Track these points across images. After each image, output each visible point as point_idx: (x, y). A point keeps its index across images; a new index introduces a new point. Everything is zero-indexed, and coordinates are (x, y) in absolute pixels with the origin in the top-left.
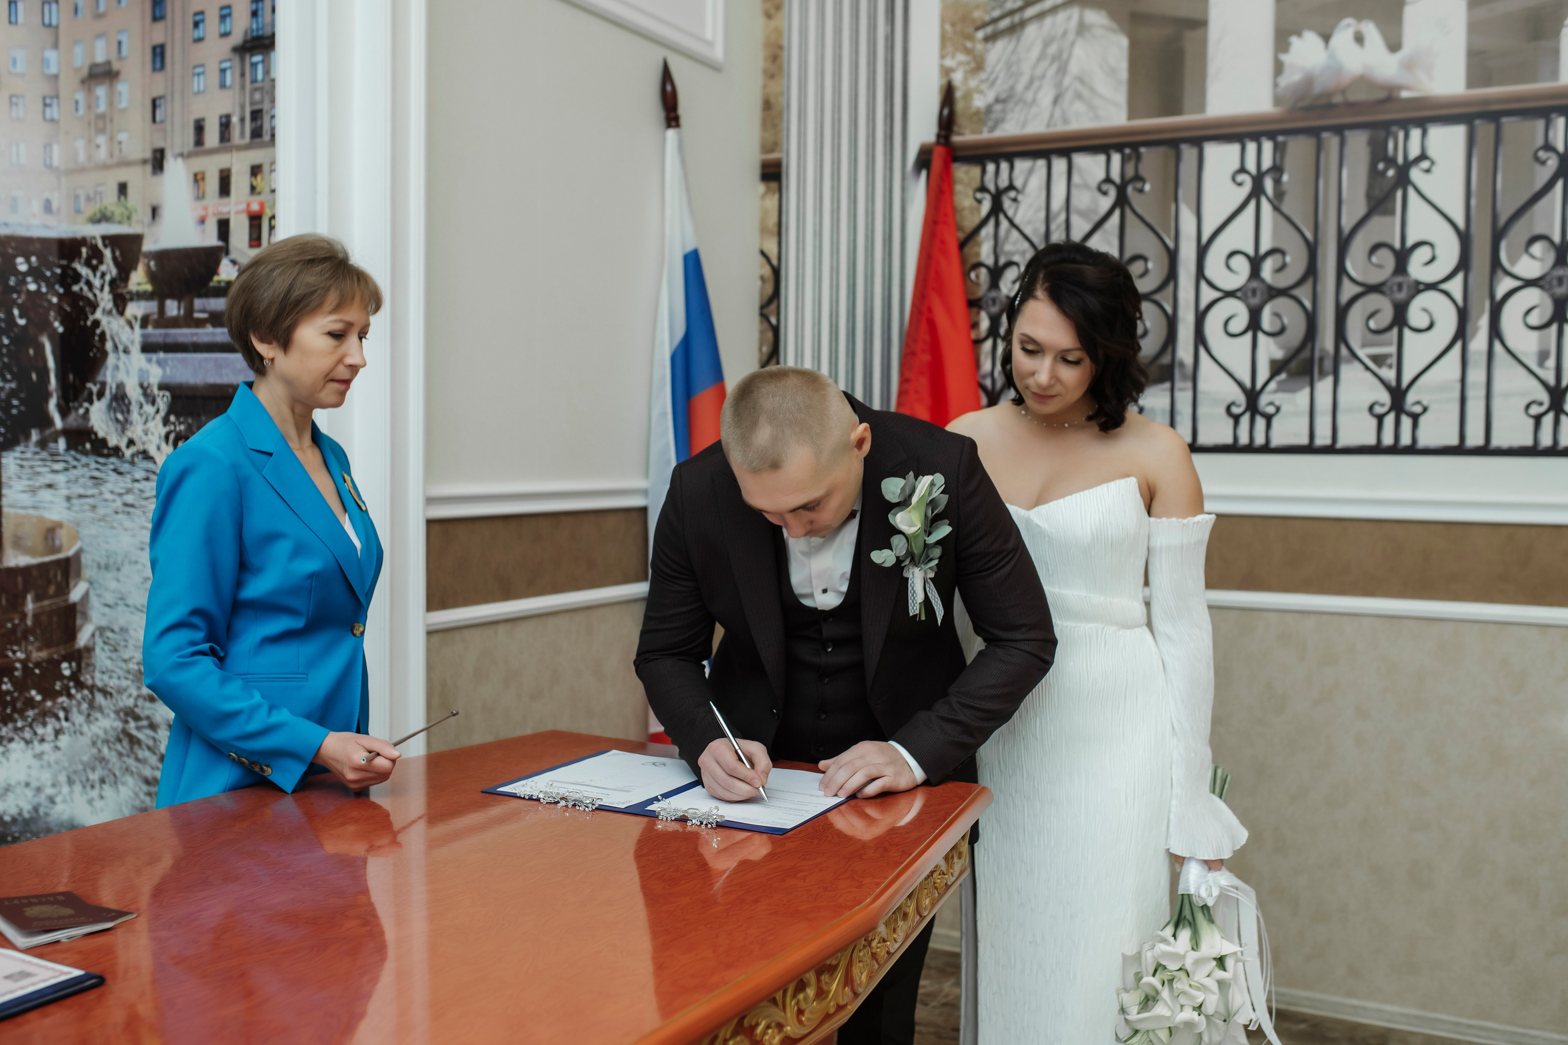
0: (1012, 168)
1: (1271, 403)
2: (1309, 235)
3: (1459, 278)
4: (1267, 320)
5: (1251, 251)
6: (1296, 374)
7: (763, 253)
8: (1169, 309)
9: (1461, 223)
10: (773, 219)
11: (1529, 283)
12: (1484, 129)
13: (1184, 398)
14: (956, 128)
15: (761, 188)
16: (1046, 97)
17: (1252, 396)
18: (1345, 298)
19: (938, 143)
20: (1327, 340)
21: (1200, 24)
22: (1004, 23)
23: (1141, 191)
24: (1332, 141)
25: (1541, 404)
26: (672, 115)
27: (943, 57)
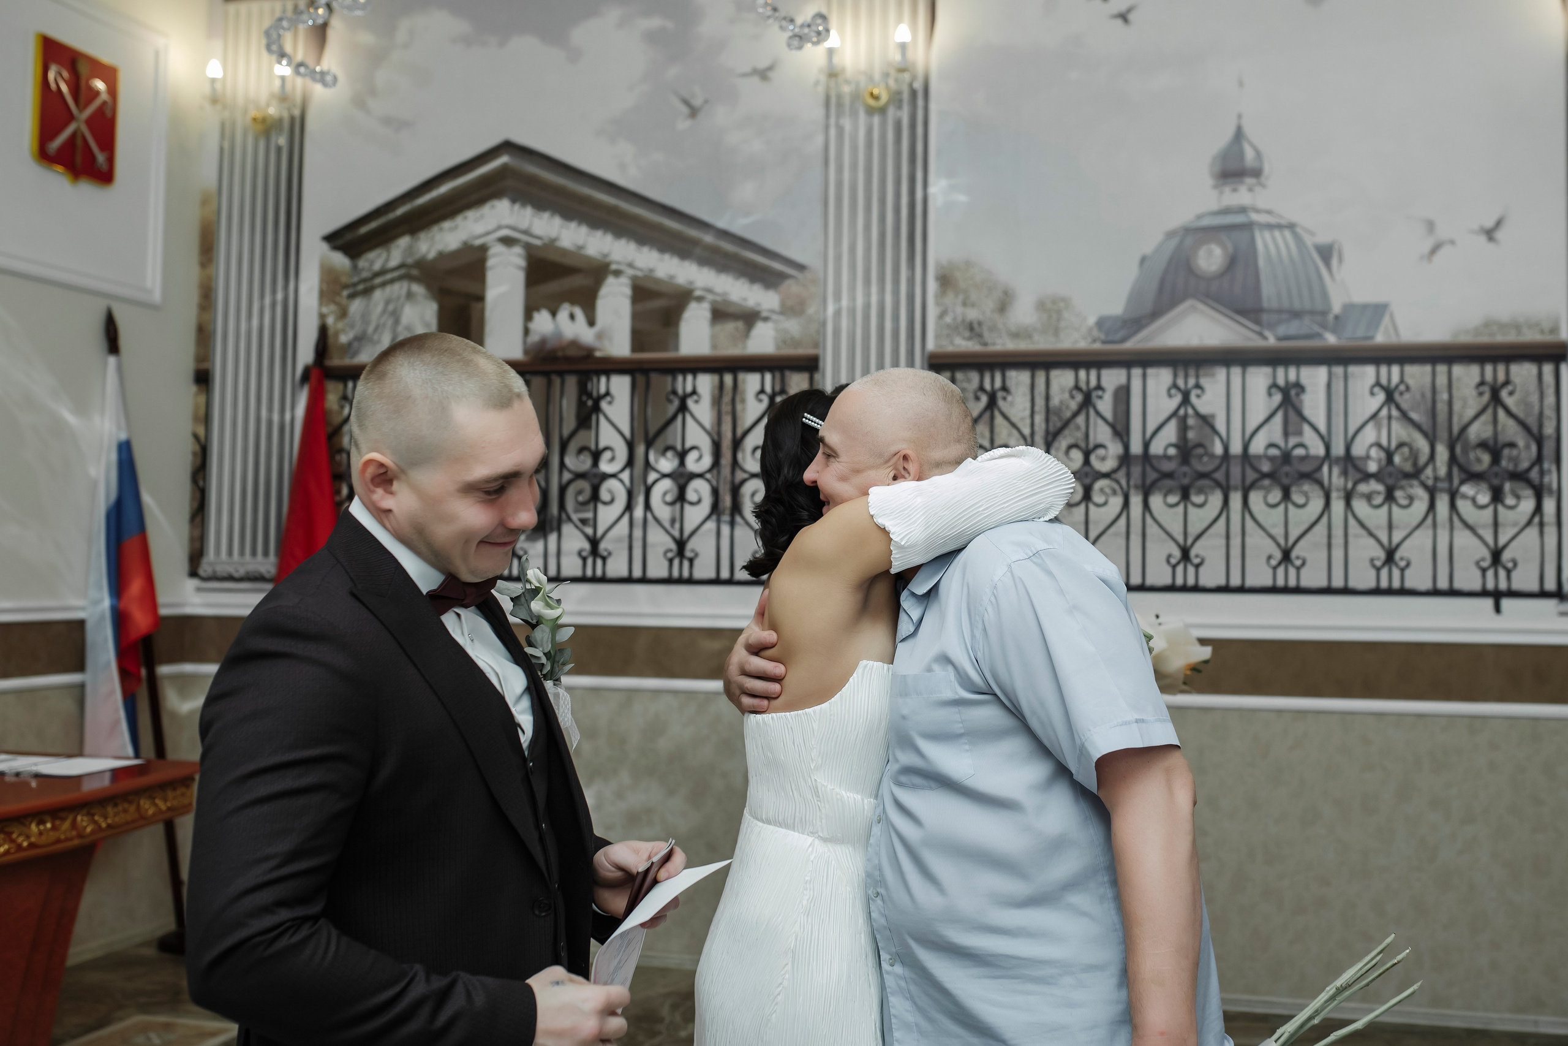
3: (628, 472)
7: (195, 436)
9: (628, 436)
10: (202, 411)
11: (664, 476)
12: (640, 378)
14: (328, 356)
15: (193, 388)
18: (564, 482)
19: (316, 365)
20: (554, 508)
21: (481, 298)
22: (361, 287)
24: (557, 381)
25: (672, 551)
26: (113, 345)
27: (320, 306)
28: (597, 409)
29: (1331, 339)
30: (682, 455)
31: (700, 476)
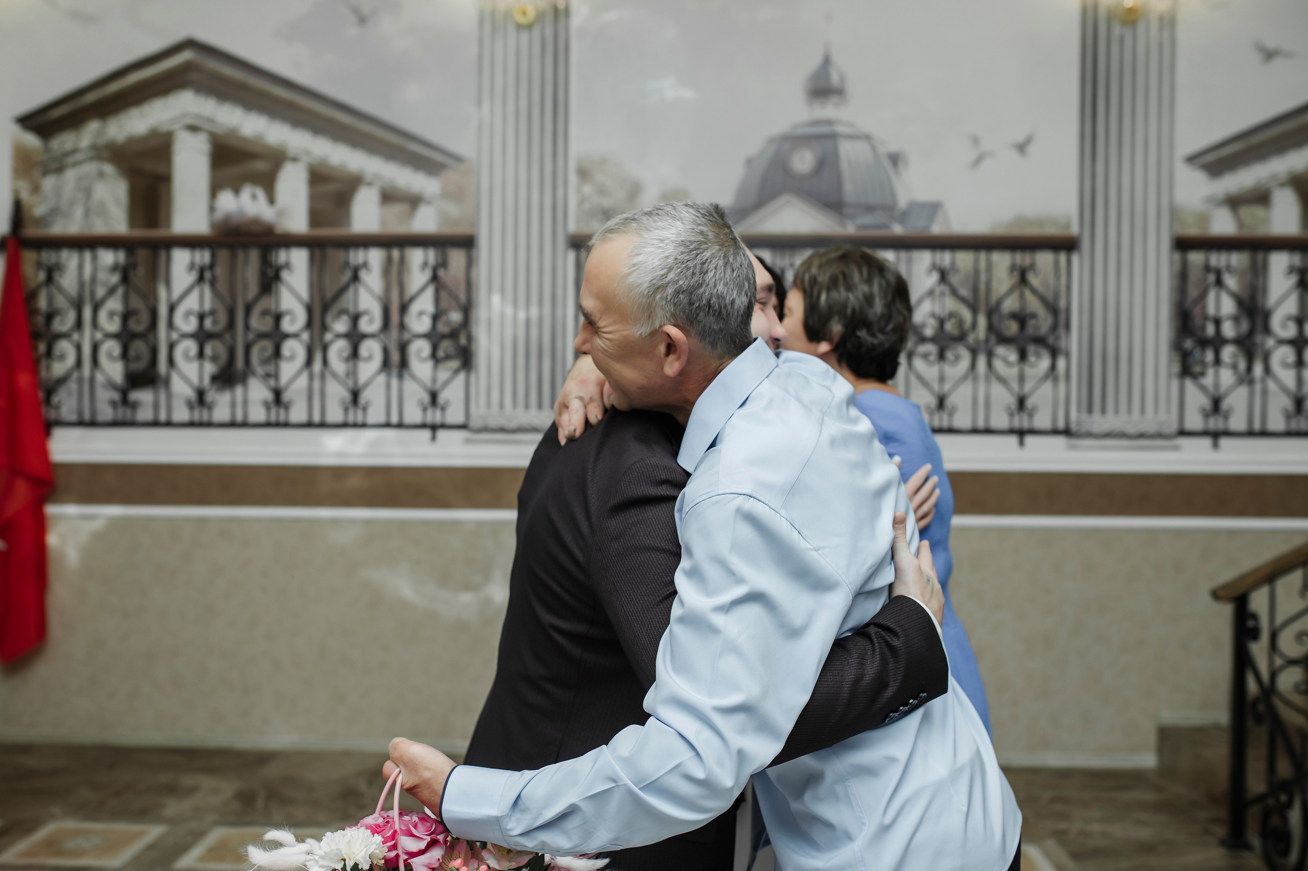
0: (58, 253)
1: (211, 399)
2: (229, 304)
3: (307, 332)
4: (208, 351)
5: (198, 312)
6: (224, 382)
8: (152, 343)
9: (307, 302)
11: (340, 336)
12: (317, 251)
13: (162, 396)
14: (24, 227)
17: (201, 394)
18: (249, 340)
19: (12, 234)
20: (240, 362)
21: (168, 179)
22: (52, 165)
23: (137, 273)
24: (240, 252)
25: (346, 399)
27: (14, 182)
28: (277, 277)
29: (898, 230)
30: (355, 318)
31: (372, 336)
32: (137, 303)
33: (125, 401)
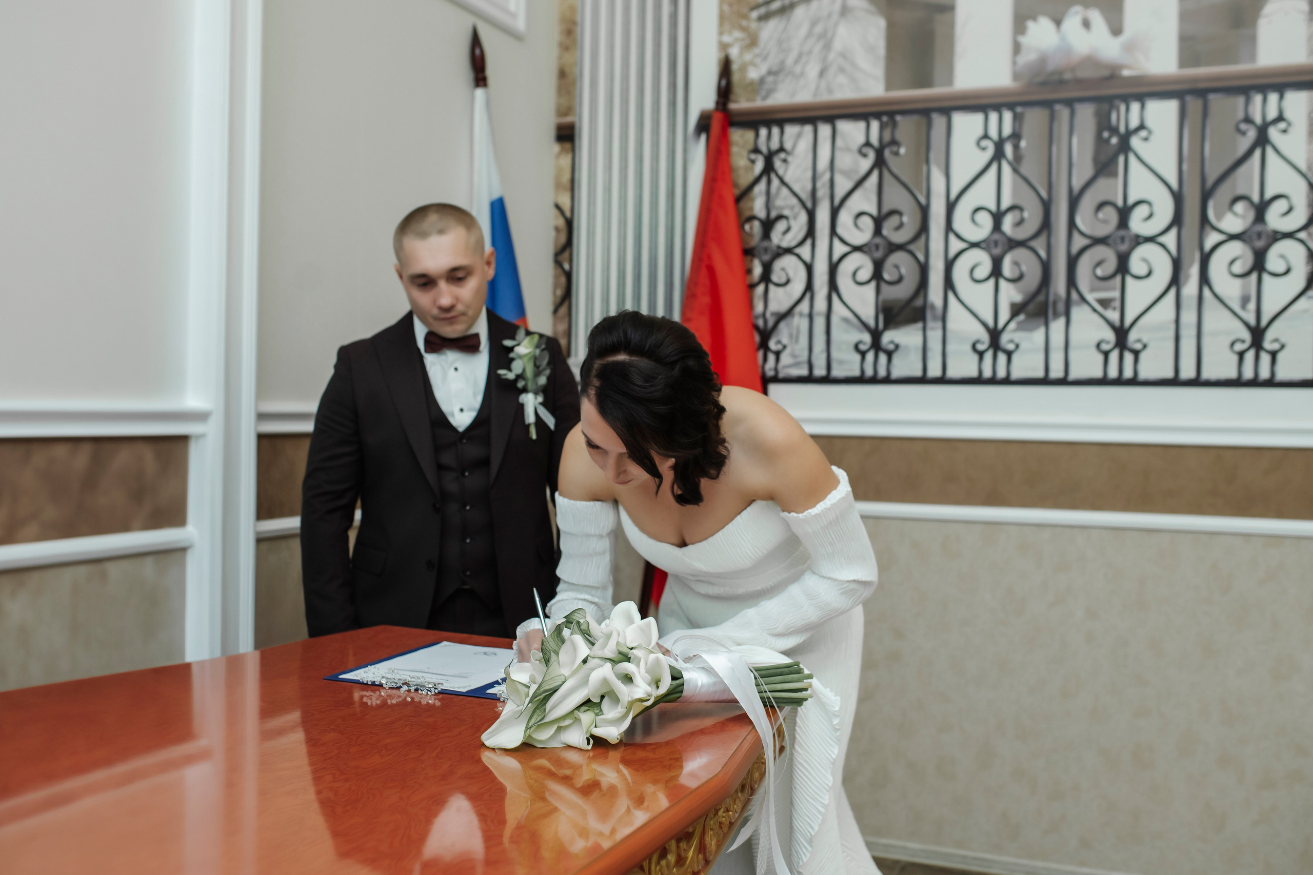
0: (782, 132)
1: (1011, 341)
2: (1044, 194)
3: (1173, 232)
4: (1007, 268)
5: (993, 207)
6: (1032, 316)
7: (558, 207)
8: (921, 258)
9: (1174, 184)
10: (566, 177)
11: (1233, 237)
12: (1194, 104)
13: (935, 336)
14: (732, 97)
15: (556, 148)
16: (813, 70)
17: (995, 334)
18: (1075, 249)
19: (717, 109)
20: (1059, 285)
21: (948, 8)
22: (776, 6)
23: (896, 154)
24: (1063, 112)
25: (1243, 341)
26: (480, 76)
27: (721, 33)
28: (1125, 147)
30: (1261, 210)
31: (1290, 235)
32: (896, 197)
33: (876, 345)
